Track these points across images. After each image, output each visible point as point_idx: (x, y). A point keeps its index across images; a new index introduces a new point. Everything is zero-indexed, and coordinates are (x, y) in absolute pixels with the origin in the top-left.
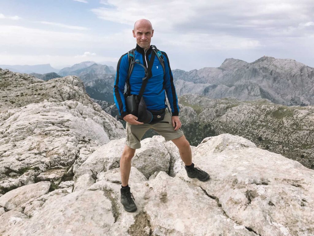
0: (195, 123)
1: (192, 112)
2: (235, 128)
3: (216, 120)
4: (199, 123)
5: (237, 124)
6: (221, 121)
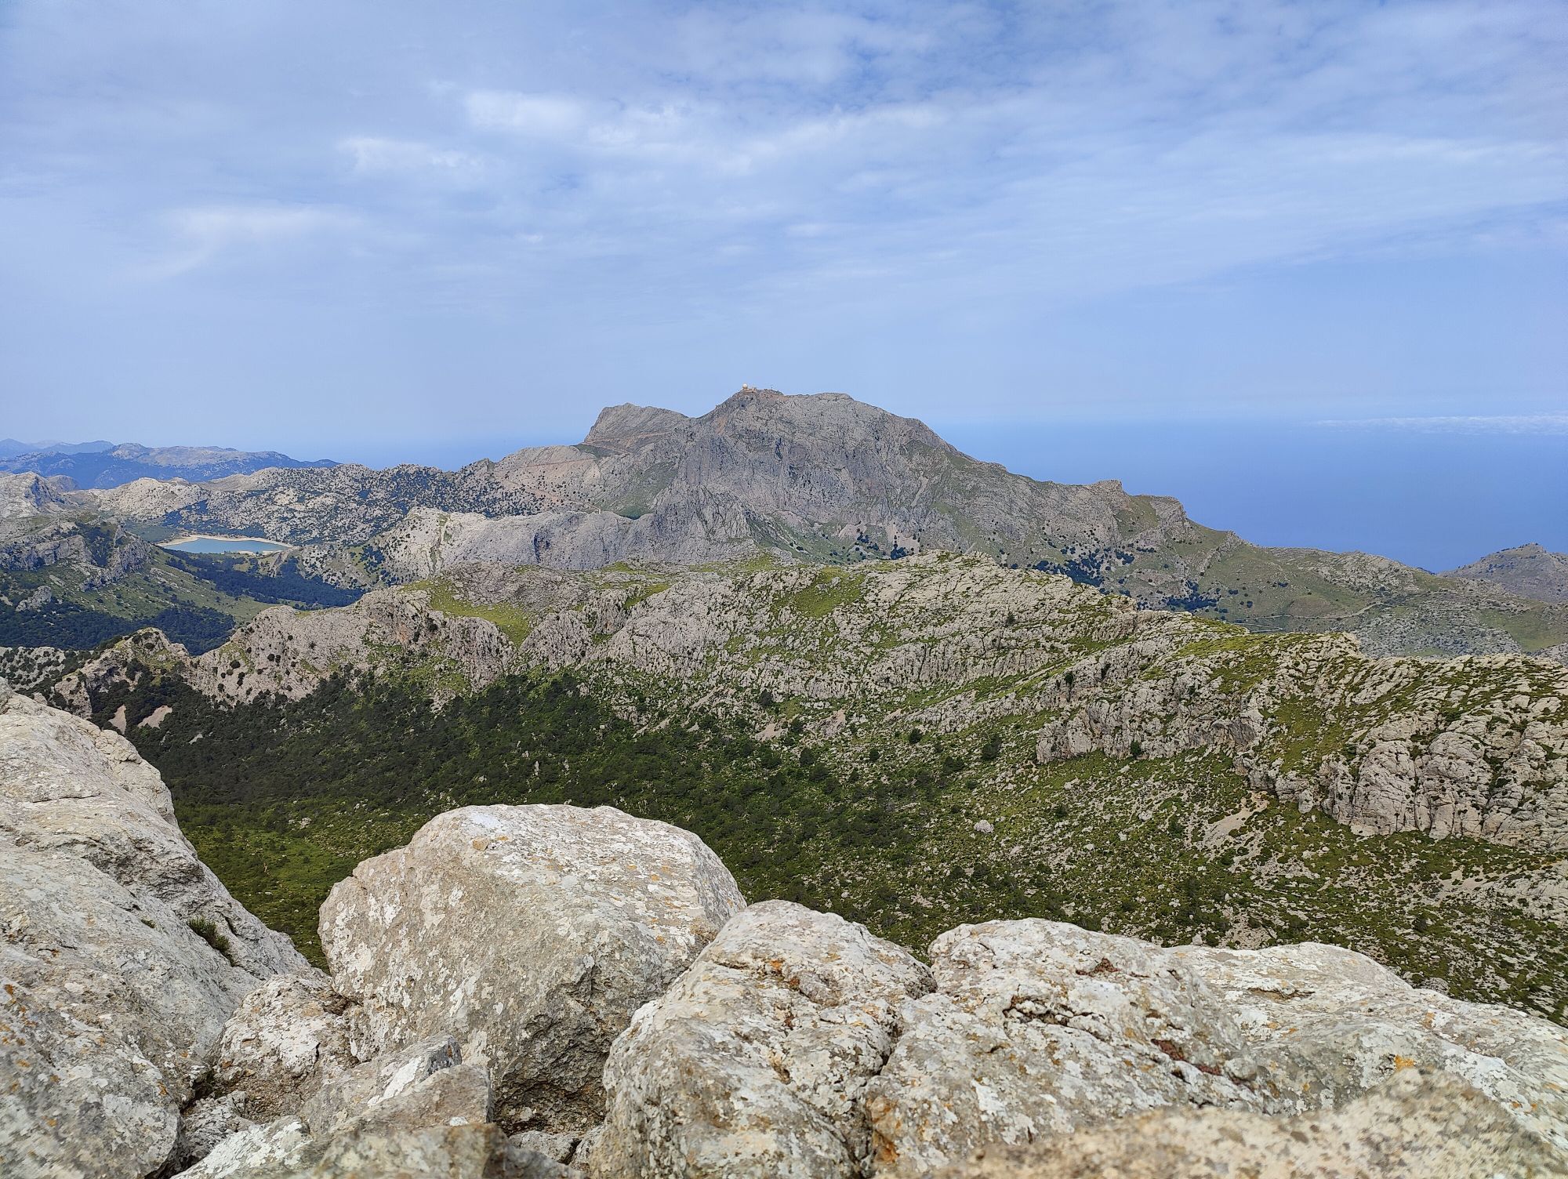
0: (511, 679)
1: (491, 636)
2: (671, 675)
3: (594, 657)
6: (613, 657)
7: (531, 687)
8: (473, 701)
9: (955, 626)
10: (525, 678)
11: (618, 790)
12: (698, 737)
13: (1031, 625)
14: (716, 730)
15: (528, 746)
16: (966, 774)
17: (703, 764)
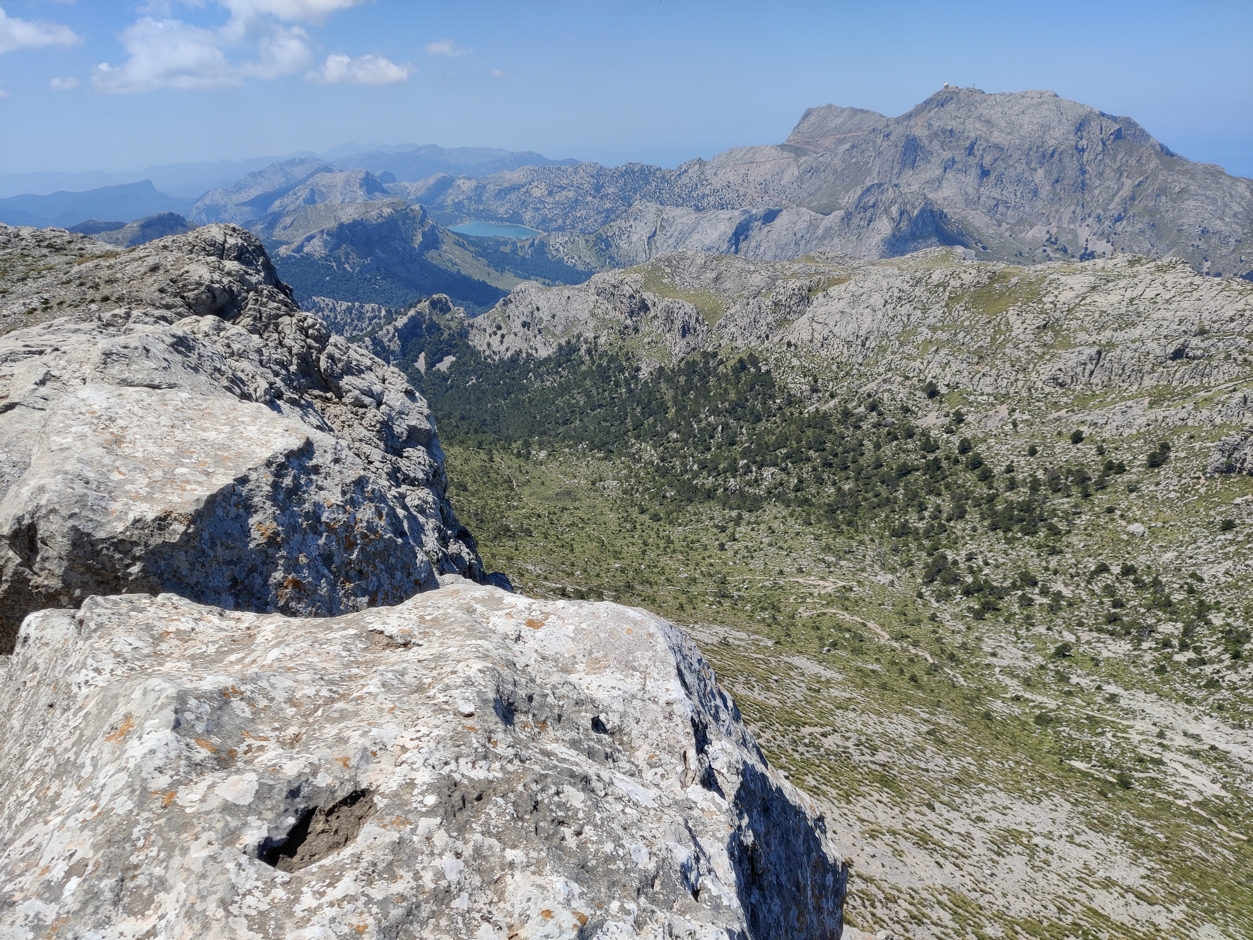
0: (705, 354)
1: (690, 317)
2: (844, 360)
3: (776, 339)
4: (715, 355)
5: (849, 344)
6: (793, 342)
7: (721, 362)
8: (673, 371)
9: (1135, 333)
11: (788, 456)
12: (862, 419)
13: (1222, 335)
14: (880, 414)
15: (714, 411)
16: (1126, 477)
17: (865, 442)
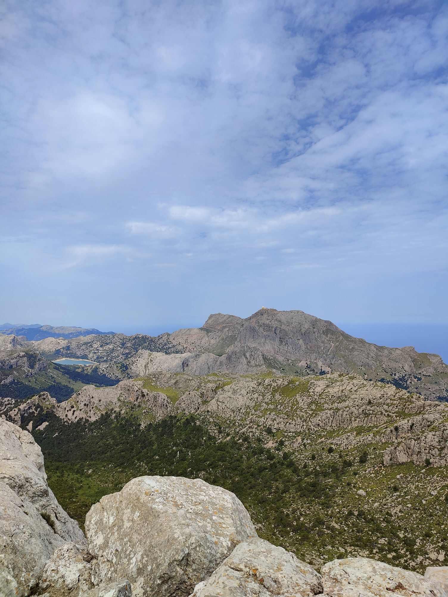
0: (171, 417)
1: (164, 400)
2: (232, 418)
3: (202, 410)
5: (234, 412)
6: (210, 410)
7: (178, 420)
8: (156, 425)
9: (347, 403)
10: (176, 417)
11: (210, 465)
12: (242, 445)
13: (379, 404)
14: (249, 442)
15: (175, 445)
16: (353, 468)
17: (244, 456)
